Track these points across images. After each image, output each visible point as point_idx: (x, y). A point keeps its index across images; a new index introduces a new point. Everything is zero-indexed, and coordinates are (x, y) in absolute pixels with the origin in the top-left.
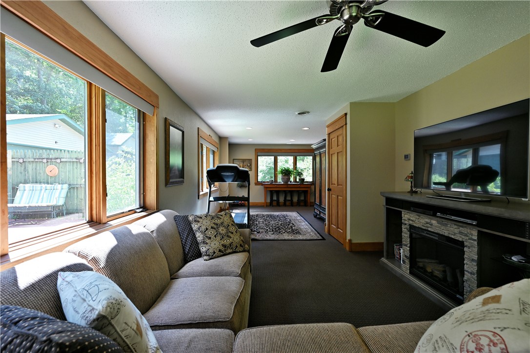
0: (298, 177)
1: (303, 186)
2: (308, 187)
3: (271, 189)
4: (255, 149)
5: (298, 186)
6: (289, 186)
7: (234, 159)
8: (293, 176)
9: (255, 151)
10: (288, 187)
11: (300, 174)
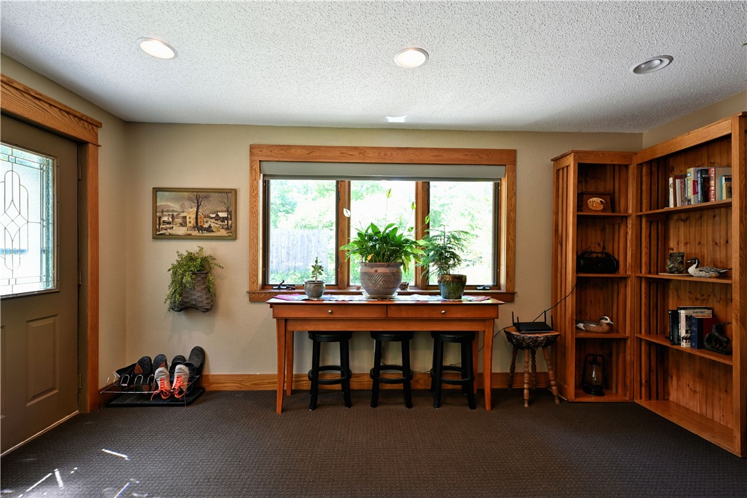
0: (434, 269)
1: (458, 314)
2: (483, 320)
3: (312, 328)
4: (252, 147)
5: (435, 315)
6: (393, 313)
7: (156, 190)
8: (411, 264)
9: (251, 153)
10: (387, 319)
11: (444, 257)
